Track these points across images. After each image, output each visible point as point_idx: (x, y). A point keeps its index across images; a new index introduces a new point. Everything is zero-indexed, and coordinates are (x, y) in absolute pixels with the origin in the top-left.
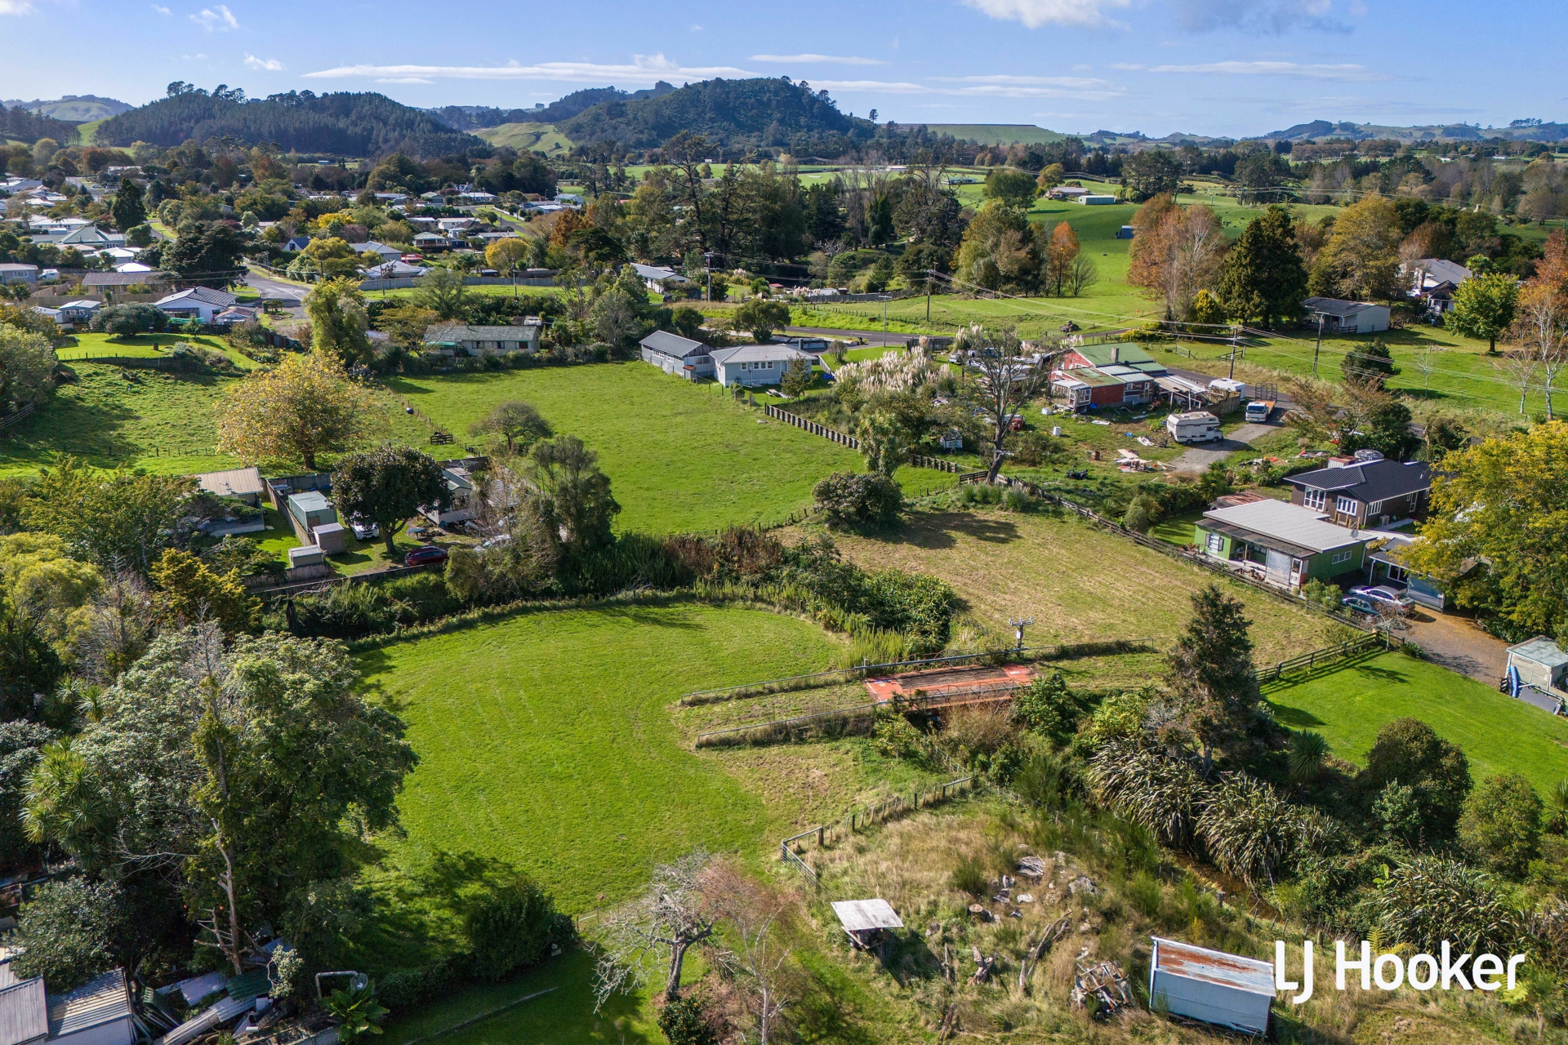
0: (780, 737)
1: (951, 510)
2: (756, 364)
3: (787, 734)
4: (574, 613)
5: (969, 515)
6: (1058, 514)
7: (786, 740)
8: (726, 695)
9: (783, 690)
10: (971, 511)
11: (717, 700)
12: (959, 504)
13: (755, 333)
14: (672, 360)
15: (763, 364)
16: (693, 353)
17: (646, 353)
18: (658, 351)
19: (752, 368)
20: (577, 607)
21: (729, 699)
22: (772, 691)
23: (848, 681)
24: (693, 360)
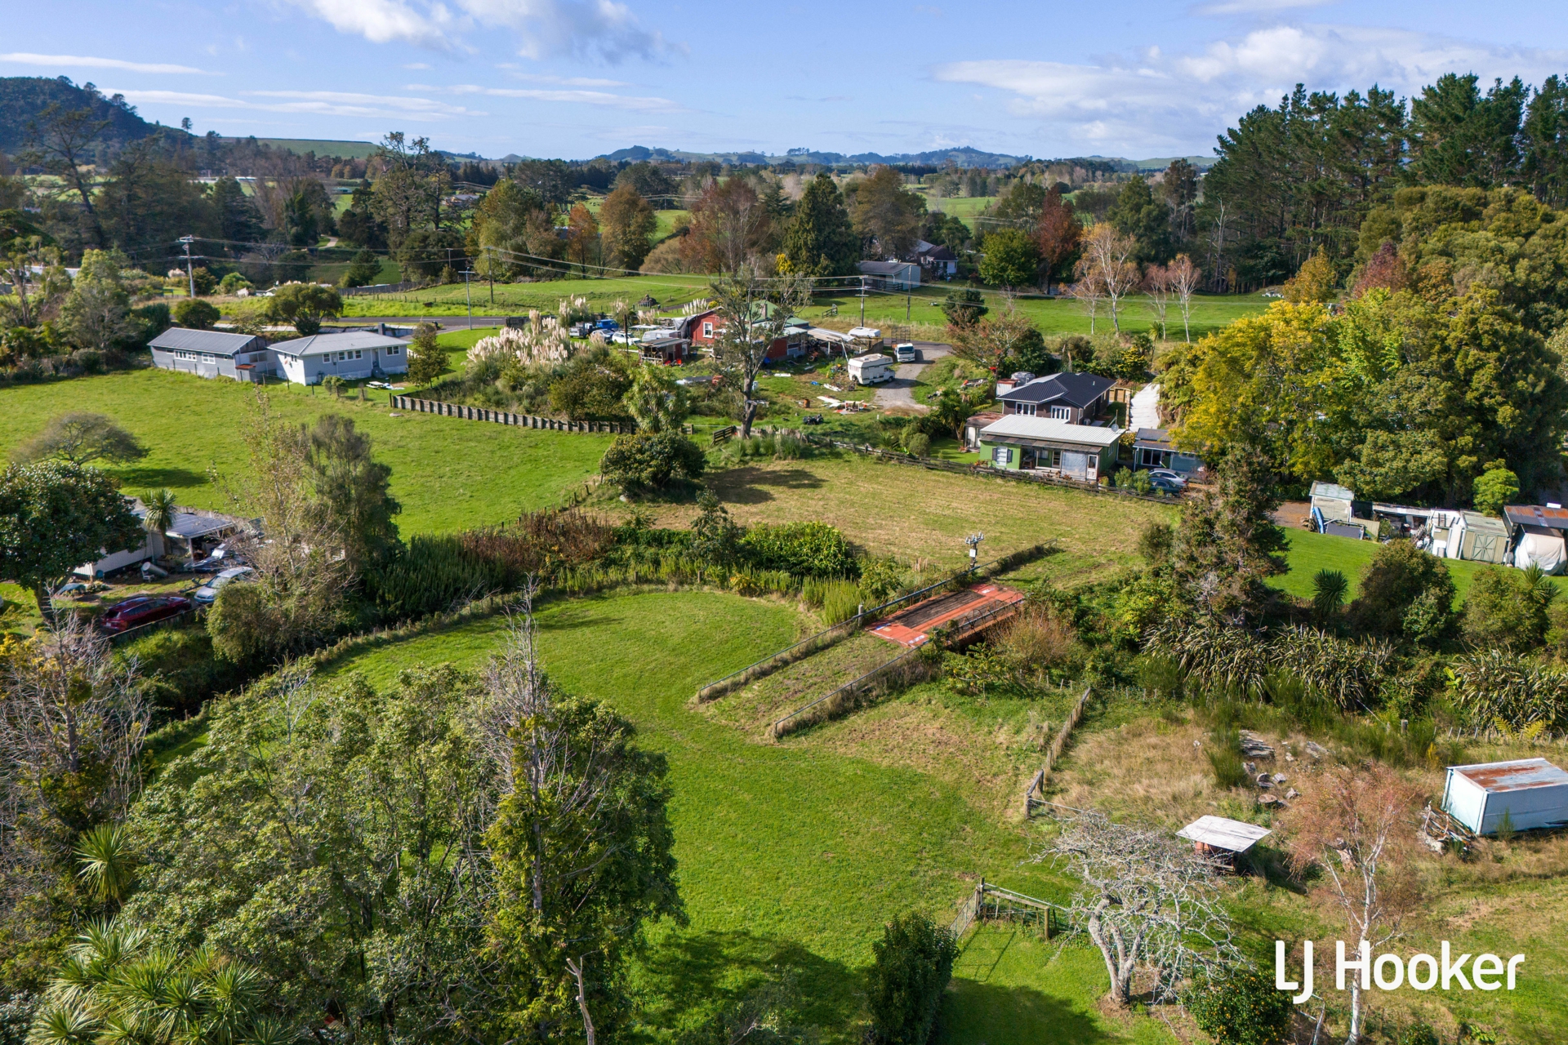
0: (852, 704)
1: (730, 466)
2: (342, 353)
3: (856, 700)
4: (428, 640)
5: (753, 469)
6: (838, 455)
7: (858, 707)
8: (742, 678)
9: (796, 659)
10: (751, 464)
11: (736, 687)
12: (736, 460)
13: (298, 326)
14: (212, 361)
15: (350, 353)
16: (246, 349)
17: (161, 359)
18: (183, 352)
19: (337, 359)
20: (424, 632)
21: (746, 682)
22: (786, 663)
23: (851, 635)
24: (245, 358)
